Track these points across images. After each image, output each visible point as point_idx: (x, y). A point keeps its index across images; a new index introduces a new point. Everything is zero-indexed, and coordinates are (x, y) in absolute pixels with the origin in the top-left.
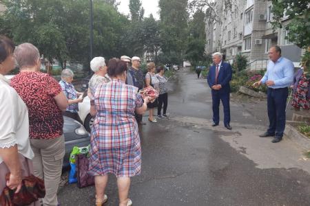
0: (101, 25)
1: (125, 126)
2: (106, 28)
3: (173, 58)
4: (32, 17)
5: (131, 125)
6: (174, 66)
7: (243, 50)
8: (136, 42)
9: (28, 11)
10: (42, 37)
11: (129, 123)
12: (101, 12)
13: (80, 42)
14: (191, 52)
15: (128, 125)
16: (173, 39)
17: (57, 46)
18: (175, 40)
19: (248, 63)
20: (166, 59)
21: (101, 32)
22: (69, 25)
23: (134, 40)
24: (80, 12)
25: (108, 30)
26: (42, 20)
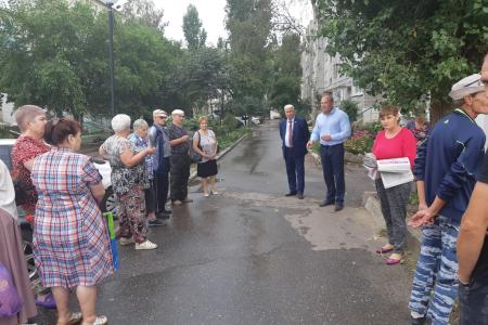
0: (137, 59)
1: (69, 213)
2: (145, 63)
3: (250, 107)
4: (29, 49)
5: (78, 211)
6: (254, 119)
7: (354, 93)
8: (190, 82)
9: (23, 41)
10: (44, 79)
11: (74, 208)
12: (135, 40)
13: (103, 85)
14: (280, 97)
15: (73, 212)
16: (245, 79)
17: (67, 92)
18: (250, 80)
19: (359, 112)
20: (239, 108)
21: (135, 69)
22: (87, 60)
23: (187, 81)
24: (104, 40)
25: (148, 66)
26: (46, 53)
